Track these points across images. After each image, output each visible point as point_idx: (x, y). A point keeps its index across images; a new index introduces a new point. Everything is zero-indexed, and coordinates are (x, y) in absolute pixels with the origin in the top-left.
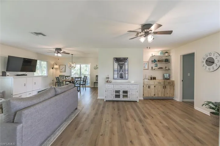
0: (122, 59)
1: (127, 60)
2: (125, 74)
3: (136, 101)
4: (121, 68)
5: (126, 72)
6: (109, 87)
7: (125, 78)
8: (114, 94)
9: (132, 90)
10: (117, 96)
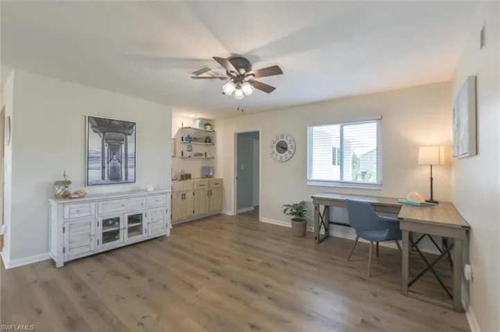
0: (117, 123)
1: (131, 128)
2: (126, 167)
3: (164, 237)
4: (114, 149)
5: (130, 164)
6: (78, 211)
7: (126, 179)
8: (100, 230)
9: (153, 210)
10: (109, 236)
